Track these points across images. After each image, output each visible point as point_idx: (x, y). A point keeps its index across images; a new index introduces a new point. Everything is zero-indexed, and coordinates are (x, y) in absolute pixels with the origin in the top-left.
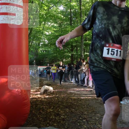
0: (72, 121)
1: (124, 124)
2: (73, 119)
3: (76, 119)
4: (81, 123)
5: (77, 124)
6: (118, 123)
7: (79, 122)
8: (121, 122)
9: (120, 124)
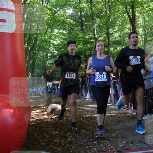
0: (79, 144)
1: (144, 144)
2: (81, 142)
3: (85, 141)
4: (90, 145)
5: (86, 147)
6: (137, 143)
7: (87, 145)
8: (140, 142)
9: (139, 145)
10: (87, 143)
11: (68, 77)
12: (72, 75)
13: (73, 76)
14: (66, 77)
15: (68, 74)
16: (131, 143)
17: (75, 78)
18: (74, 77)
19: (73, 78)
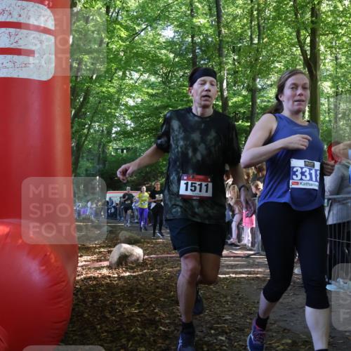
4: (212, 344)
5: (203, 348)
7: (206, 343)
10: (204, 338)
11: (189, 193)
12: (201, 185)
13: (204, 188)
14: (182, 191)
15: (190, 183)
16: (303, 345)
17: (209, 194)
18: (207, 191)
19: (204, 194)
